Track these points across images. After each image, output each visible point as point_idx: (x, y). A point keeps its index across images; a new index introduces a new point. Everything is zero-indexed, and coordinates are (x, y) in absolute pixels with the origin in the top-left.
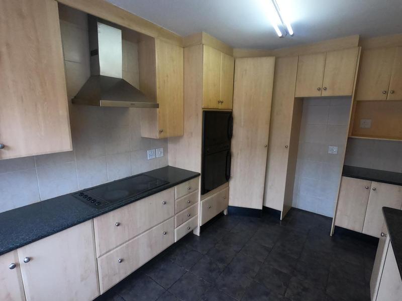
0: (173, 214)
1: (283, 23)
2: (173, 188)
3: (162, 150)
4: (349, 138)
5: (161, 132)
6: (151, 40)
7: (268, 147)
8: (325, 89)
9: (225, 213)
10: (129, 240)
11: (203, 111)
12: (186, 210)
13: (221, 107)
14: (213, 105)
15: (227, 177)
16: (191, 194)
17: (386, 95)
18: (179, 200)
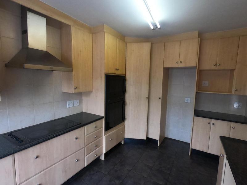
0: (84, 146)
1: (153, 20)
2: (83, 127)
3: (78, 101)
4: (196, 92)
5: (76, 88)
6: (68, 26)
7: (149, 98)
8: (181, 62)
9: (122, 143)
10: (46, 169)
11: (105, 75)
12: (94, 142)
13: (118, 73)
14: (112, 71)
15: (123, 119)
16: (97, 131)
17: (215, 66)
18: (88, 135)
